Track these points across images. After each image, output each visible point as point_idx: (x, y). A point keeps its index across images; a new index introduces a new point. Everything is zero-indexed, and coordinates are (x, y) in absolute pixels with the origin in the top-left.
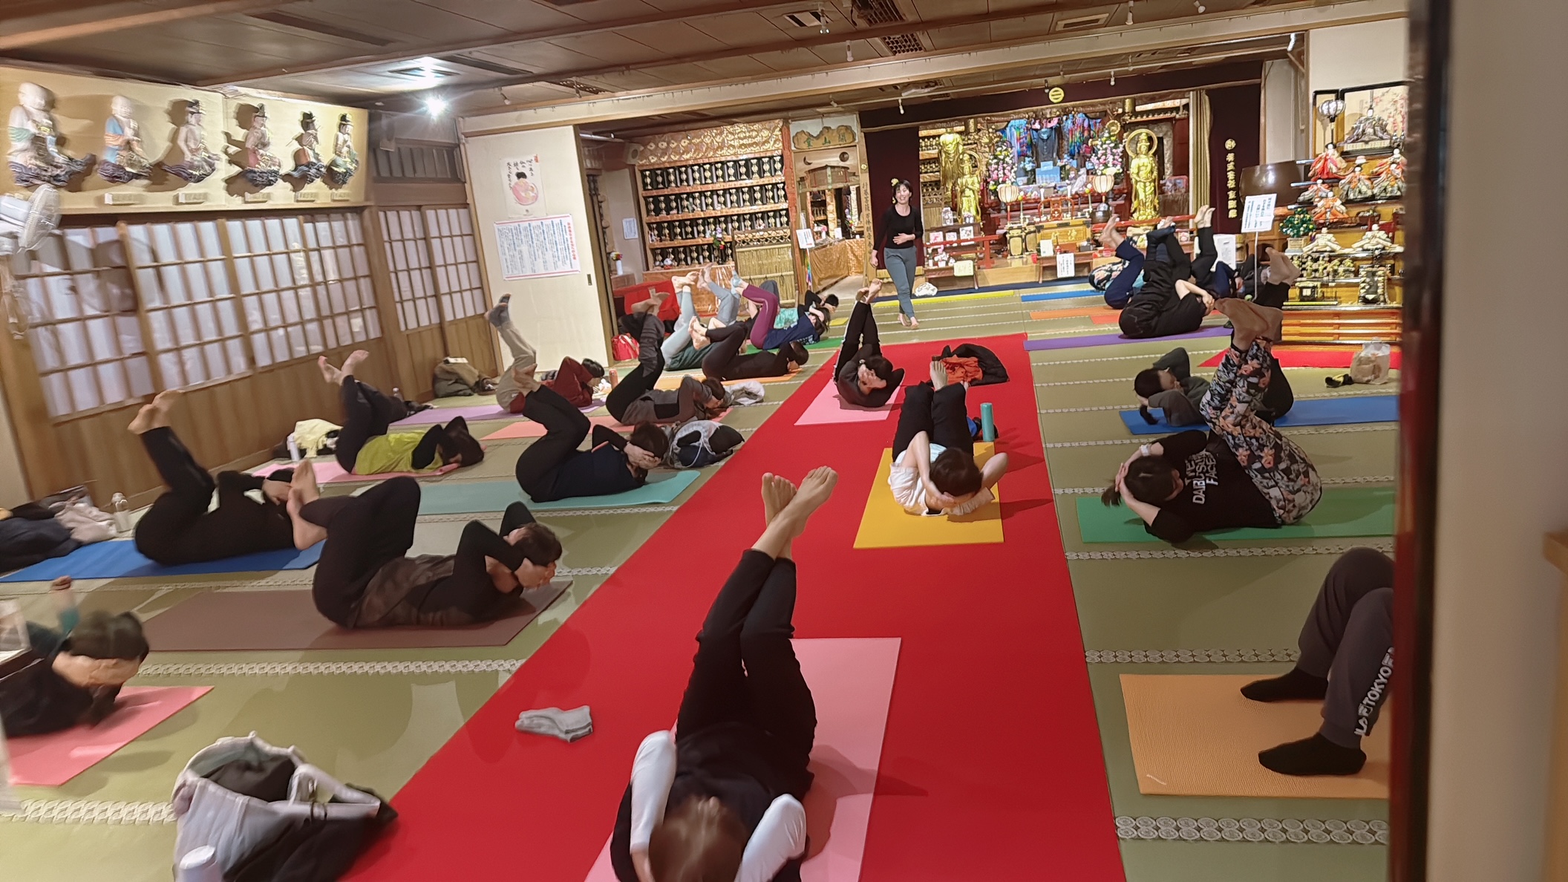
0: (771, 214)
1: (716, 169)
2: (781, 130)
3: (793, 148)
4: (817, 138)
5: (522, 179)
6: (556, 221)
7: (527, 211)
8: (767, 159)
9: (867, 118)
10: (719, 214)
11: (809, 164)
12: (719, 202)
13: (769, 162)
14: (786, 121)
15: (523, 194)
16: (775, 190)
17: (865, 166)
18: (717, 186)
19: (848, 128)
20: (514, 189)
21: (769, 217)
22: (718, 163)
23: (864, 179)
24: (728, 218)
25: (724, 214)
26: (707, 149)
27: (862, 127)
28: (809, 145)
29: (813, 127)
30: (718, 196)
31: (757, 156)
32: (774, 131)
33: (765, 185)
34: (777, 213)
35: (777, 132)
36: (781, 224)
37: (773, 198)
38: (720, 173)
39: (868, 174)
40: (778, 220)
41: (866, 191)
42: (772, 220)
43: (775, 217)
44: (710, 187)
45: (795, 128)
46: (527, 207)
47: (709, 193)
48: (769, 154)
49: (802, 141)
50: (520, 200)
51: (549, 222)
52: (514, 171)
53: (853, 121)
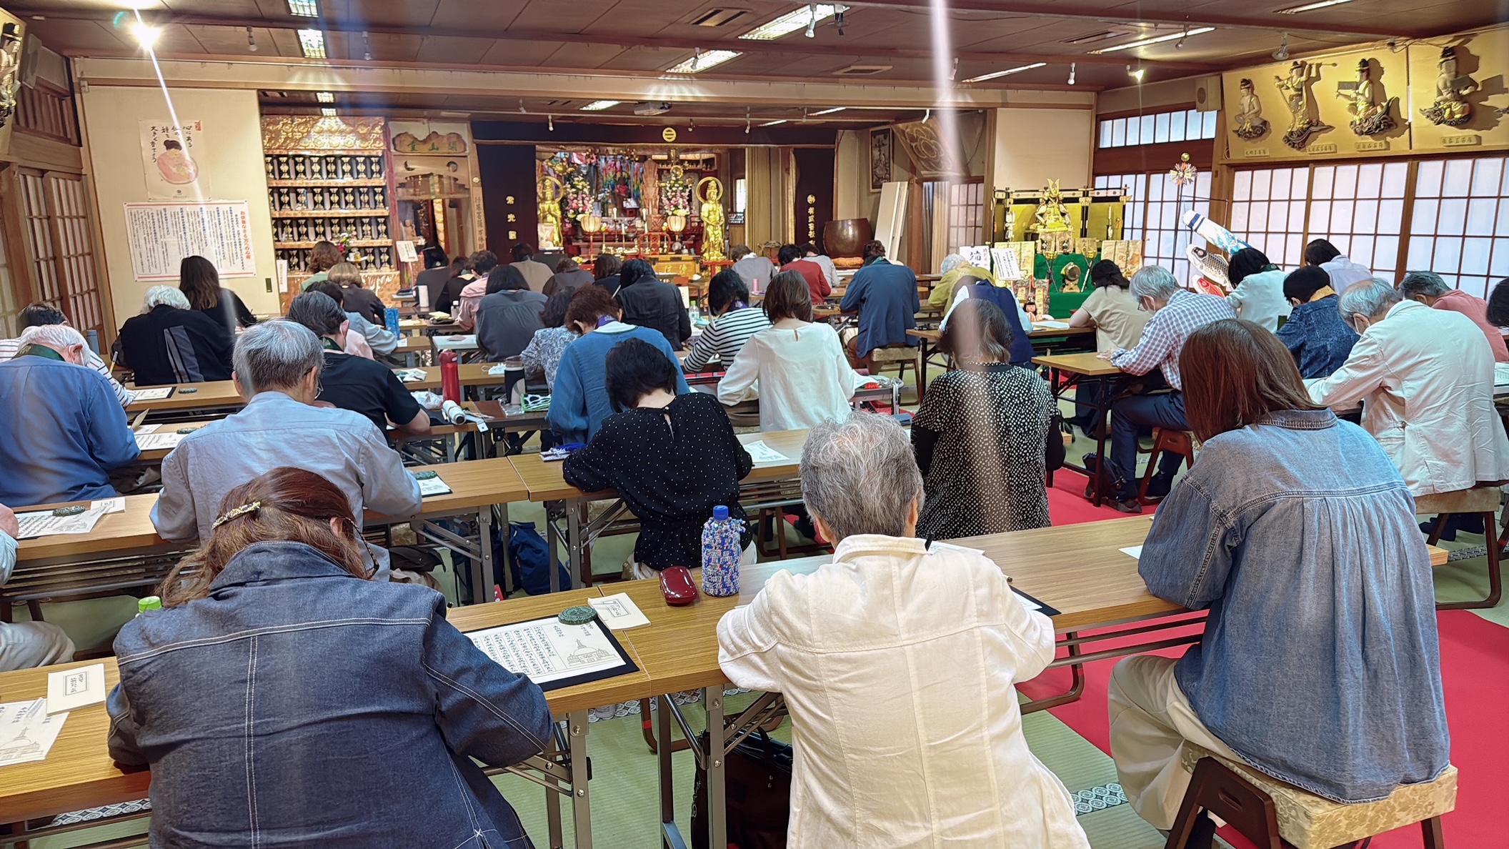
0: (366, 221)
1: (296, 163)
2: (382, 127)
3: (393, 150)
4: (425, 141)
5: (173, 150)
6: (226, 208)
7: (179, 192)
8: (362, 159)
9: (479, 129)
10: (300, 216)
11: (408, 169)
12: (298, 202)
13: (364, 163)
14: (388, 118)
15: (174, 170)
16: (371, 194)
17: (476, 180)
18: (298, 183)
19: (459, 136)
20: (161, 163)
21: (363, 224)
22: (299, 156)
23: (477, 193)
24: (312, 221)
25: (307, 216)
26: (287, 138)
27: (475, 137)
28: (413, 149)
29: (419, 130)
30: (298, 194)
31: (352, 153)
32: (373, 128)
33: (359, 187)
34: (374, 220)
35: (377, 129)
36: (379, 233)
37: (368, 203)
38: (300, 168)
39: (480, 189)
40: (373, 228)
41: (478, 206)
42: (367, 228)
43: (370, 224)
44: (289, 183)
45: (396, 128)
46: (179, 187)
47: (286, 190)
48: (366, 153)
49: (406, 143)
50: (168, 176)
51: (214, 208)
52: (162, 138)
53: (464, 131)
